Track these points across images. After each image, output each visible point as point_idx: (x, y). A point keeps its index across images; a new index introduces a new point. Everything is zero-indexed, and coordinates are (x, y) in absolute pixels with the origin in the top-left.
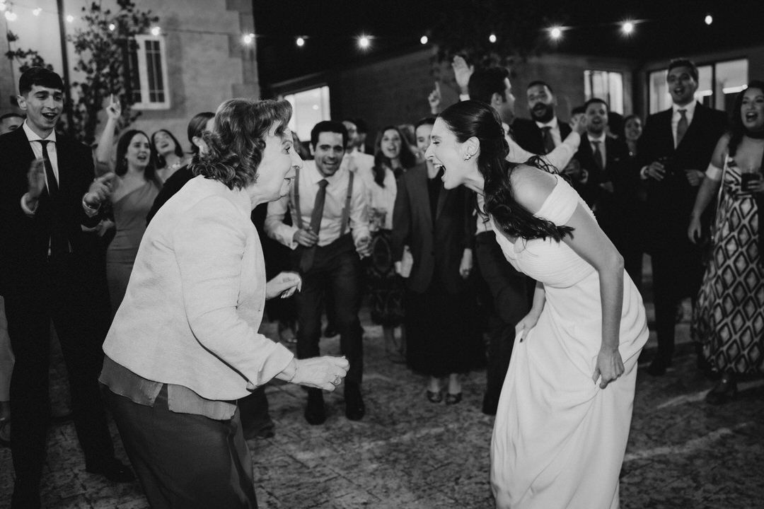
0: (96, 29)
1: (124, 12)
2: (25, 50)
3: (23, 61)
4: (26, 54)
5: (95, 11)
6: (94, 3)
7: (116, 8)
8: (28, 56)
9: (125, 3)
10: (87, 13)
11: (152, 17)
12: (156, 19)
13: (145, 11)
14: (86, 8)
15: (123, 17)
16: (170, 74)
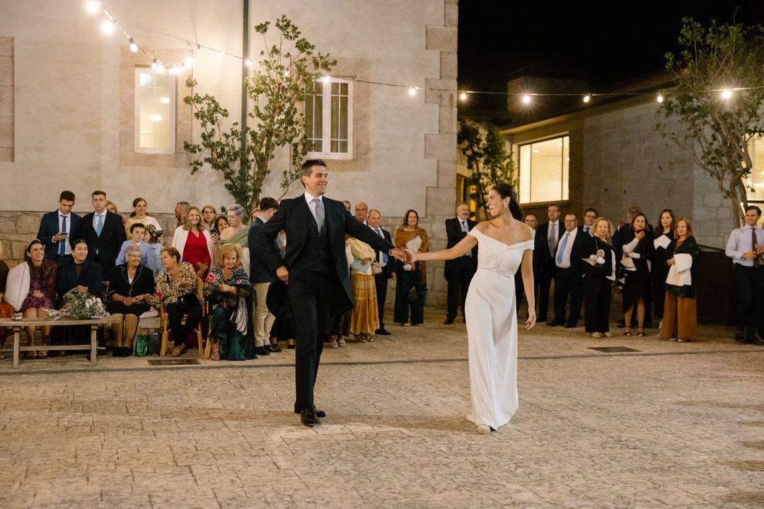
0: (274, 75)
1: (303, 55)
2: (202, 95)
3: (199, 106)
4: (203, 99)
5: (274, 54)
6: (275, 46)
7: (295, 52)
8: (205, 102)
9: (304, 46)
10: (266, 57)
11: (330, 60)
12: (335, 63)
13: (324, 55)
14: (265, 51)
15: (301, 60)
16: (355, 121)
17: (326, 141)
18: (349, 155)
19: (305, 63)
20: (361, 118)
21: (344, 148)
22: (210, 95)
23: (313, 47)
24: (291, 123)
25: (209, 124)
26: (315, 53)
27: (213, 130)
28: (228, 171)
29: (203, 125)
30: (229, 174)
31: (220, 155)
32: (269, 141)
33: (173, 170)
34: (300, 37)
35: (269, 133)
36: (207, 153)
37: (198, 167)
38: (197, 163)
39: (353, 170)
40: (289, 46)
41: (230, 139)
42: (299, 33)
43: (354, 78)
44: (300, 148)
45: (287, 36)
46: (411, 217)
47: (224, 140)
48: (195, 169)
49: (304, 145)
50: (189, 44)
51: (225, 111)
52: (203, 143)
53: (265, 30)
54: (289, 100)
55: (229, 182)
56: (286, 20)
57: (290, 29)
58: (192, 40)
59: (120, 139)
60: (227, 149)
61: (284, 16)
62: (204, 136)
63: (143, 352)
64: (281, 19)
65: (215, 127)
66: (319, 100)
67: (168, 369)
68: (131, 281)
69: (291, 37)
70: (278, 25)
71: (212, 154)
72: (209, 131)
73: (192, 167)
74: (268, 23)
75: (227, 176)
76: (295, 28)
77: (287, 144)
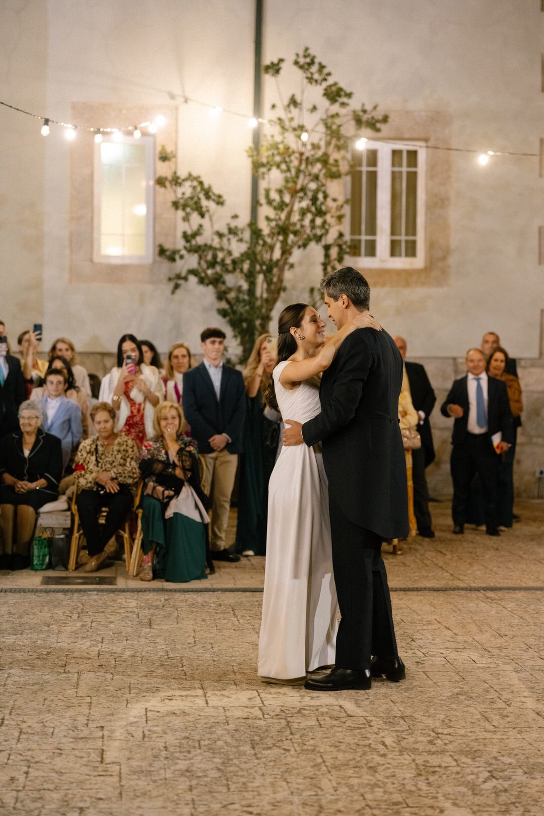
1: (335, 108)
2: (182, 174)
3: (178, 191)
4: (184, 180)
5: (292, 107)
6: (293, 96)
7: (324, 103)
8: (187, 184)
9: (334, 94)
10: (280, 112)
11: (378, 115)
12: (385, 119)
13: (368, 107)
14: (279, 105)
15: (333, 116)
16: (429, 208)
17: (383, 241)
18: (419, 262)
19: (338, 121)
20: (438, 203)
21: (411, 251)
22: (195, 174)
23: (349, 95)
24: (320, 213)
25: (195, 217)
26: (355, 104)
27: (201, 226)
28: (223, 288)
29: (186, 219)
30: (225, 293)
31: (212, 264)
32: (284, 243)
33: (149, 288)
34: (331, 80)
35: (283, 230)
36: (192, 261)
37: (181, 282)
38: (179, 277)
39: (423, 284)
40: (315, 94)
41: (225, 240)
42: (329, 74)
43: (426, 140)
44: (334, 252)
45: (310, 80)
46: (496, 360)
47: (216, 243)
48: (177, 287)
49: (340, 246)
50: (172, 97)
51: (220, 197)
52: (185, 248)
53: (277, 71)
54: (316, 178)
55: (224, 305)
56: (309, 55)
57: (314, 69)
58: (177, 91)
59: (71, 241)
60: (220, 255)
61: (307, 49)
62: (187, 237)
63: (42, 564)
64: (301, 53)
65: (206, 222)
66: (373, 176)
67: (59, 591)
68: (27, 453)
69: (316, 81)
70: (296, 63)
71: (199, 264)
72: (195, 227)
73: (172, 285)
74: (281, 60)
75: (221, 296)
76: (322, 67)
77: (312, 245)
